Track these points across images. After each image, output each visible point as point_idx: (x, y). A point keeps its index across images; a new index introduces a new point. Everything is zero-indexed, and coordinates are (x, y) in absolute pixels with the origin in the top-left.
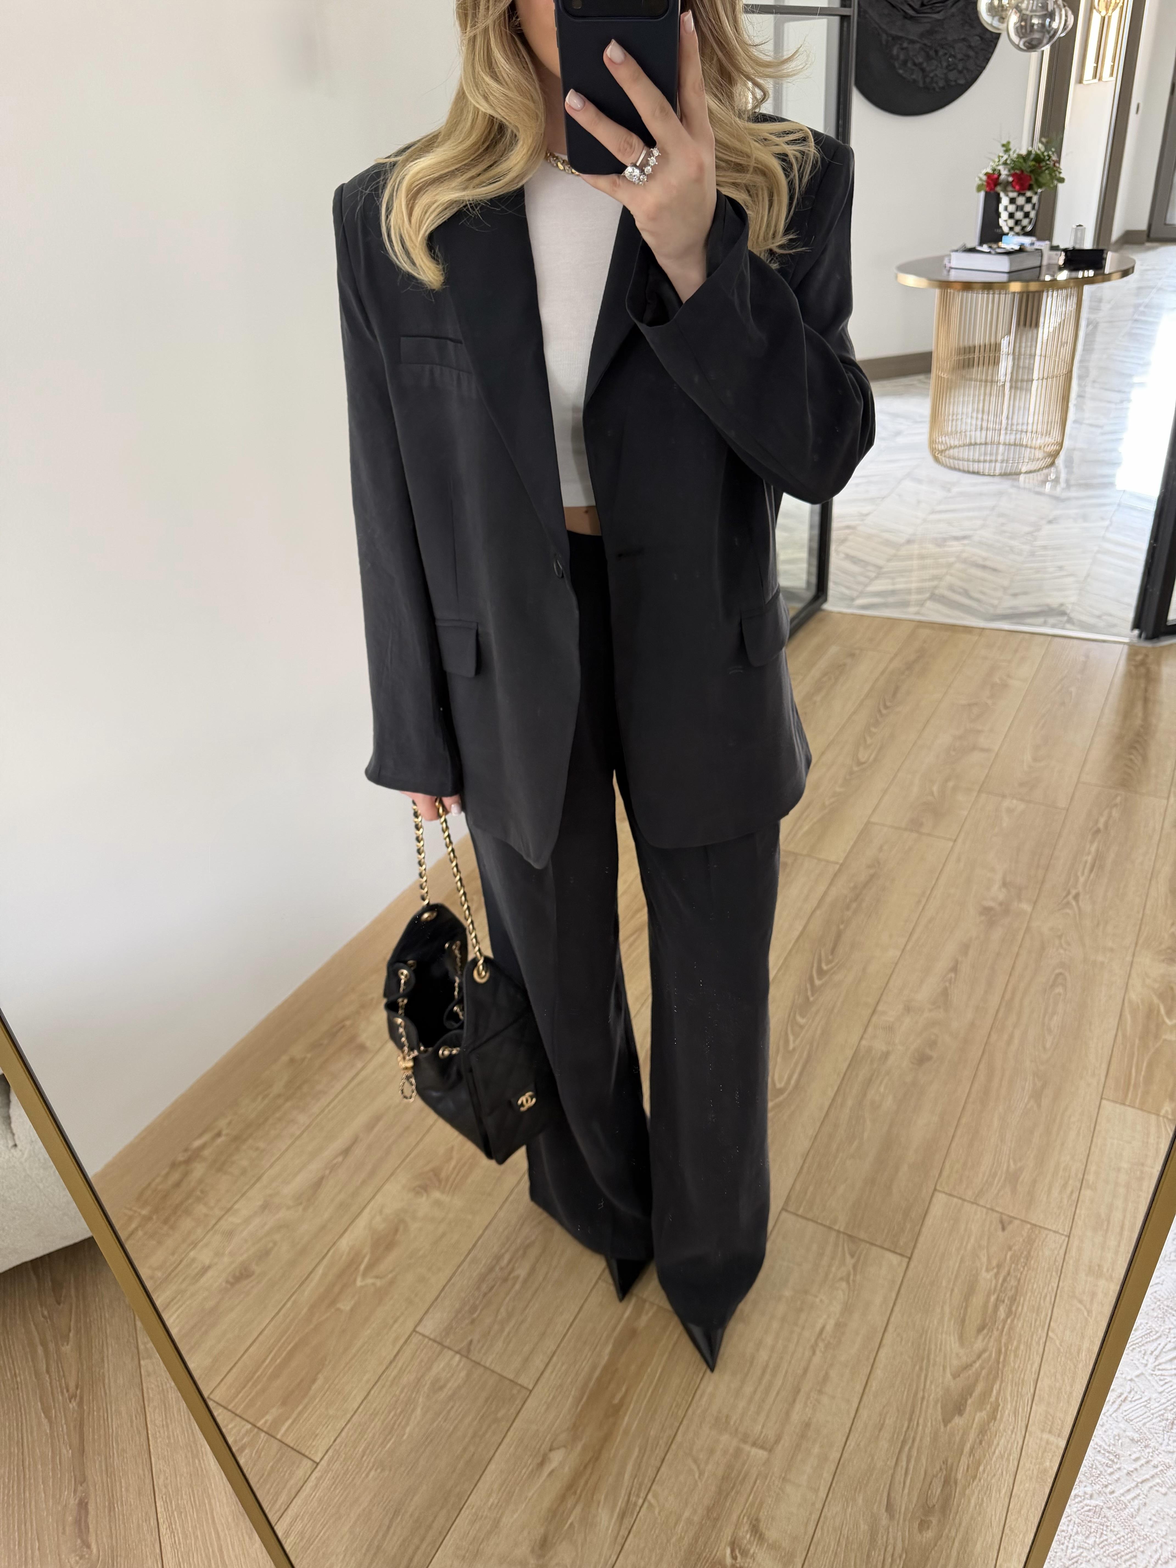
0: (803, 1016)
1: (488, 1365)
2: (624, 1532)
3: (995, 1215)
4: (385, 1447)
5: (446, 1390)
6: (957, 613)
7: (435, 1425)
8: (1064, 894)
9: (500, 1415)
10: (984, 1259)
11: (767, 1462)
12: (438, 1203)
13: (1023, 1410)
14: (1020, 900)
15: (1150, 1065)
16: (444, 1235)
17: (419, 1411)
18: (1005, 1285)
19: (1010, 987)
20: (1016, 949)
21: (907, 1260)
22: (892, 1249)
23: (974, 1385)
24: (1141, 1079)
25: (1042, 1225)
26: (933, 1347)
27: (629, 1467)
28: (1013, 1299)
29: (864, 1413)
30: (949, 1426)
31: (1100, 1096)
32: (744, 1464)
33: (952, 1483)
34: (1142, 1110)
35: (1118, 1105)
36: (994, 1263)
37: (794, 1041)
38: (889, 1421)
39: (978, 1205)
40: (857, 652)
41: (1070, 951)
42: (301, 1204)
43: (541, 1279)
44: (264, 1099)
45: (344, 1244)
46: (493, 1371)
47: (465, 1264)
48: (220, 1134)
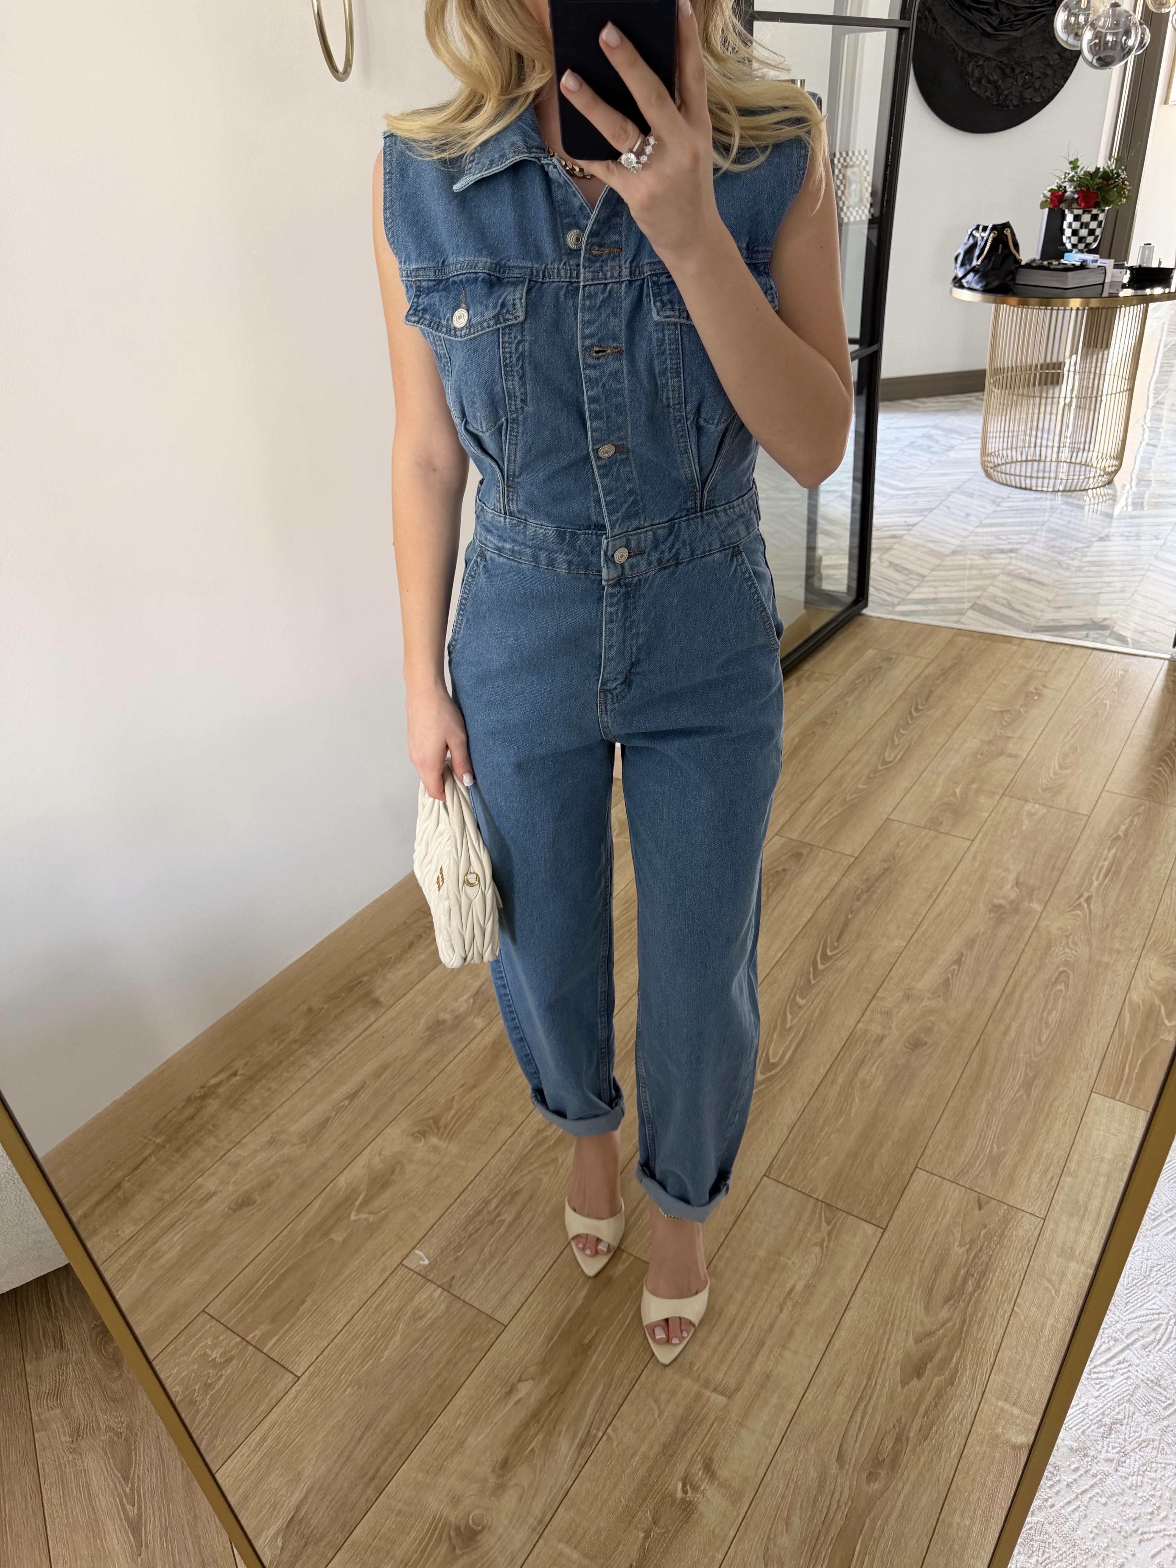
0: (803, 999)
1: (467, 1300)
2: (581, 1461)
3: (974, 1194)
4: (363, 1367)
5: (425, 1320)
6: (996, 623)
7: (412, 1350)
8: (1077, 896)
9: (474, 1346)
10: (958, 1235)
11: (726, 1407)
12: (434, 1148)
13: (982, 1377)
14: (1031, 900)
15: (1144, 1064)
16: (437, 1178)
17: (398, 1337)
18: (977, 1260)
19: (1011, 982)
20: (1023, 946)
21: (882, 1230)
22: (868, 1220)
23: (936, 1351)
24: (1135, 1076)
25: (1019, 1207)
26: (899, 1314)
27: (592, 1403)
28: (983, 1274)
29: (825, 1369)
30: (907, 1387)
31: (1089, 1090)
32: (703, 1408)
33: (904, 1441)
34: (1132, 1105)
35: (1108, 1100)
36: (967, 1239)
37: (792, 1021)
38: (848, 1380)
39: (957, 1184)
40: (894, 656)
41: (1076, 951)
42: (305, 1142)
43: (525, 1224)
44: (279, 1044)
45: (343, 1181)
46: (471, 1306)
47: (455, 1206)
48: (235, 1074)
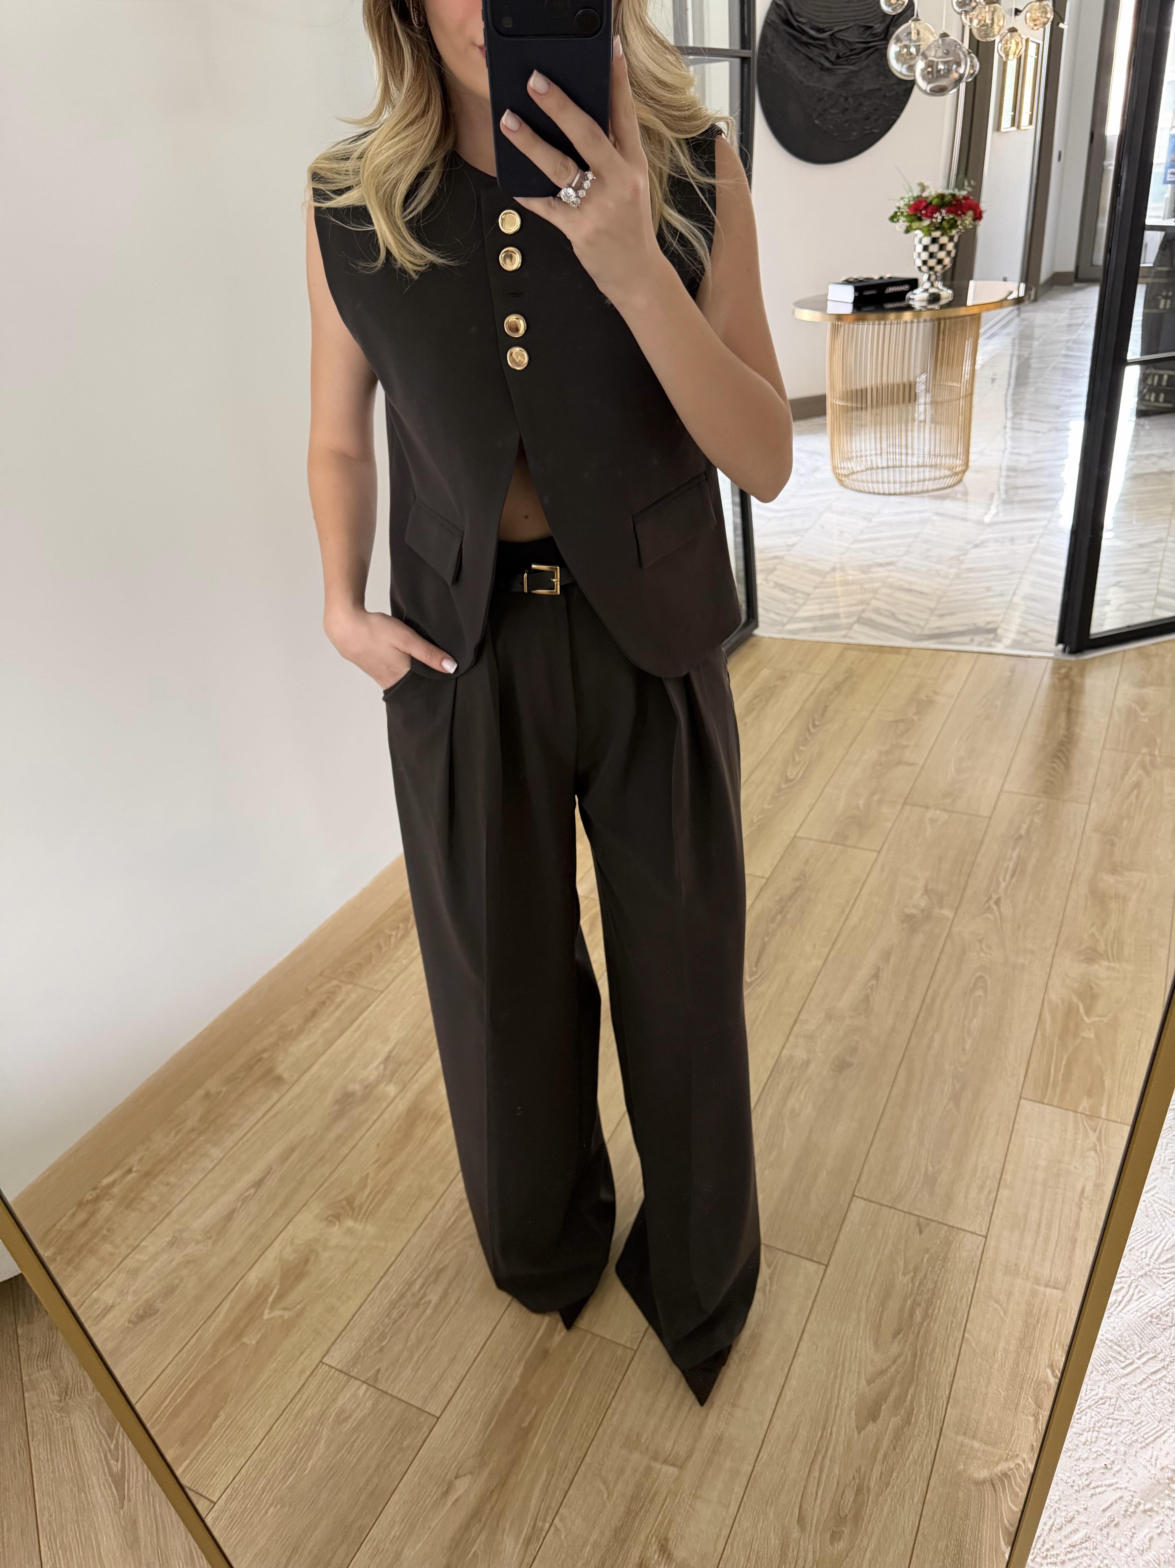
1: (394, 1394)
2: (529, 1559)
3: (913, 1218)
4: (285, 1483)
5: (350, 1421)
6: (884, 635)
7: (338, 1457)
8: (986, 899)
9: (405, 1444)
10: (901, 1263)
11: (678, 1479)
12: (350, 1232)
13: (938, 1413)
14: (941, 907)
15: (1069, 1062)
16: (356, 1262)
17: (322, 1444)
18: (922, 1288)
19: (930, 992)
20: (938, 955)
21: (824, 1267)
22: (809, 1257)
23: (889, 1390)
24: (1060, 1078)
25: (960, 1227)
26: (849, 1354)
27: (537, 1492)
28: (930, 1302)
29: (778, 1424)
30: (863, 1432)
31: (1018, 1097)
32: (653, 1484)
33: (865, 1491)
34: (1060, 1108)
35: (1037, 1105)
36: (911, 1267)
38: (803, 1433)
39: (895, 1209)
40: (788, 674)
41: (990, 954)
42: (210, 1238)
43: (453, 1303)
44: (176, 1134)
45: (253, 1277)
46: (399, 1399)
47: (377, 1291)
48: (130, 1171)
